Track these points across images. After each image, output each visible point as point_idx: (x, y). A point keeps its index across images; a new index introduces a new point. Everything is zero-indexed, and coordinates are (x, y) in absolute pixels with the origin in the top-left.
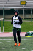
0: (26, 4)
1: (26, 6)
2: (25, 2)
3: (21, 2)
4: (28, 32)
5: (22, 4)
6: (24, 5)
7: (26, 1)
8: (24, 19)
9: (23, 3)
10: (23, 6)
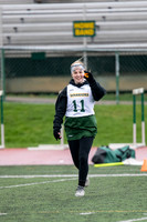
0: (98, 33)
1: (96, 40)
2: (91, 25)
3: (77, 25)
4: (104, 148)
6: (87, 36)
7: (94, 22)
9: (84, 29)
10: (85, 40)
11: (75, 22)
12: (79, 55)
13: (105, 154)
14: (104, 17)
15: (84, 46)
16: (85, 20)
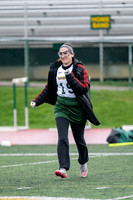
0: (113, 26)
1: (111, 32)
2: (107, 19)
3: (94, 19)
4: (118, 129)
5: (95, 26)
6: (103, 29)
7: (109, 16)
8: (105, 80)
9: (101, 22)
10: (101, 32)
11: (92, 16)
12: (96, 46)
13: (119, 135)
14: (118, 12)
15: (100, 38)
16: (101, 14)
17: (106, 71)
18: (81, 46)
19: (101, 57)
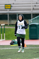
0: (12, 8)
1: (11, 10)
5: (6, 8)
6: (9, 9)
7: (11, 5)
8: (9, 25)
9: (8, 7)
10: (8, 10)
11: (5, 5)
12: (6, 14)
13: (14, 42)
14: (13, 3)
15: (8, 12)
16: (8, 4)
17: (10, 22)
18: (2, 14)
19: (8, 18)
